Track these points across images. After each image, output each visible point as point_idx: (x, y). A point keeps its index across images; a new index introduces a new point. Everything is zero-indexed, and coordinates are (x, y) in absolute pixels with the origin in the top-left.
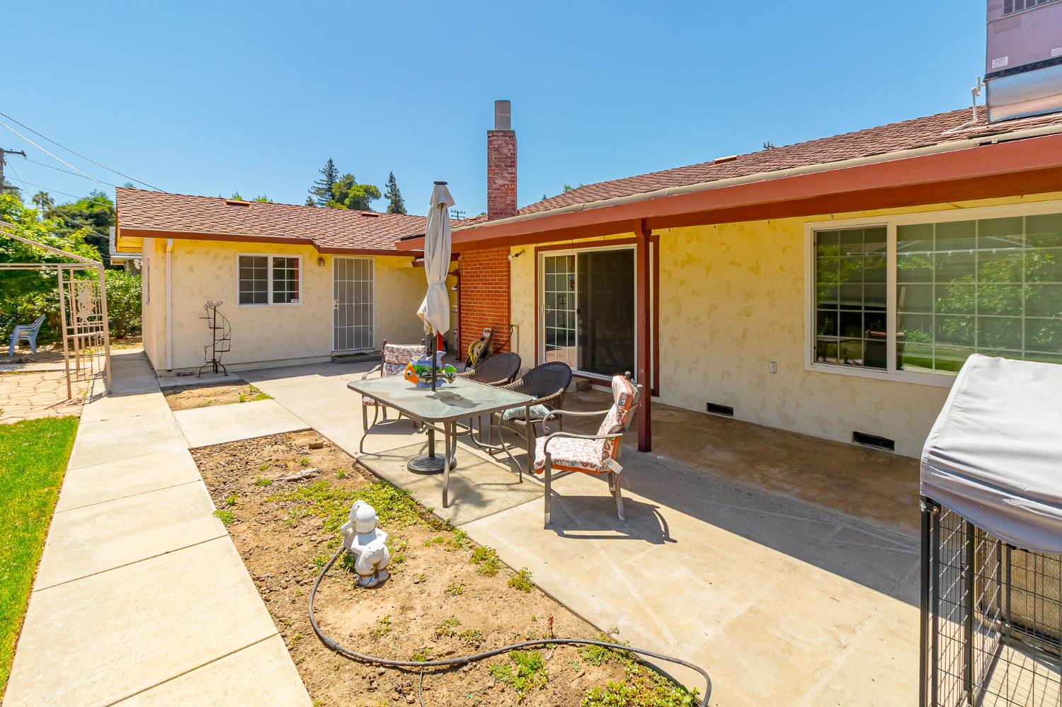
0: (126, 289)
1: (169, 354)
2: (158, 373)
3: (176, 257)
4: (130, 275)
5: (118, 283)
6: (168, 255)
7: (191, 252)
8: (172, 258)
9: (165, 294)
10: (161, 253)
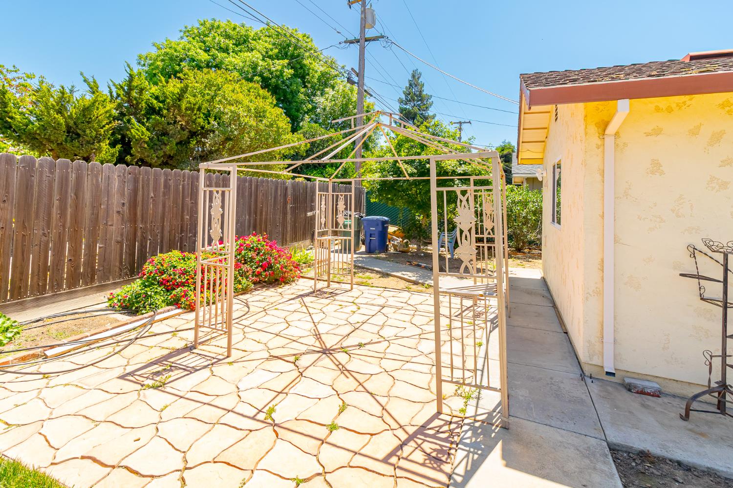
0: (525, 204)
1: (609, 337)
2: (587, 370)
3: (625, 144)
4: (528, 191)
5: (517, 198)
6: (609, 141)
7: (658, 132)
8: (617, 145)
9: (603, 217)
10: (595, 140)
